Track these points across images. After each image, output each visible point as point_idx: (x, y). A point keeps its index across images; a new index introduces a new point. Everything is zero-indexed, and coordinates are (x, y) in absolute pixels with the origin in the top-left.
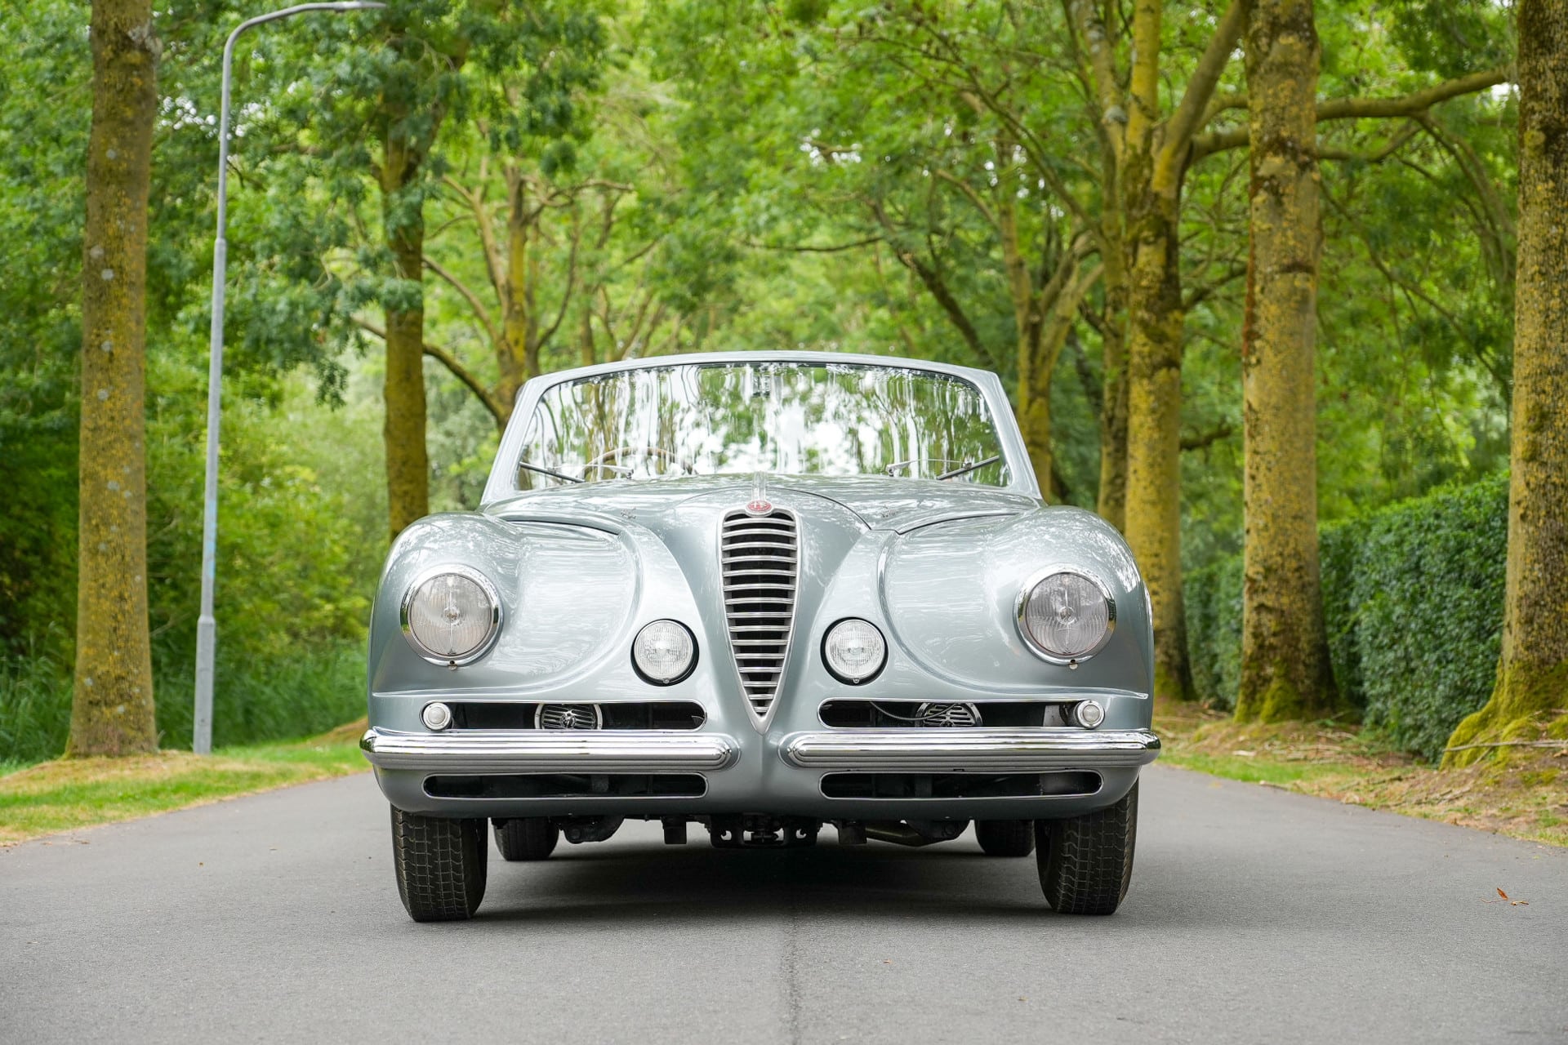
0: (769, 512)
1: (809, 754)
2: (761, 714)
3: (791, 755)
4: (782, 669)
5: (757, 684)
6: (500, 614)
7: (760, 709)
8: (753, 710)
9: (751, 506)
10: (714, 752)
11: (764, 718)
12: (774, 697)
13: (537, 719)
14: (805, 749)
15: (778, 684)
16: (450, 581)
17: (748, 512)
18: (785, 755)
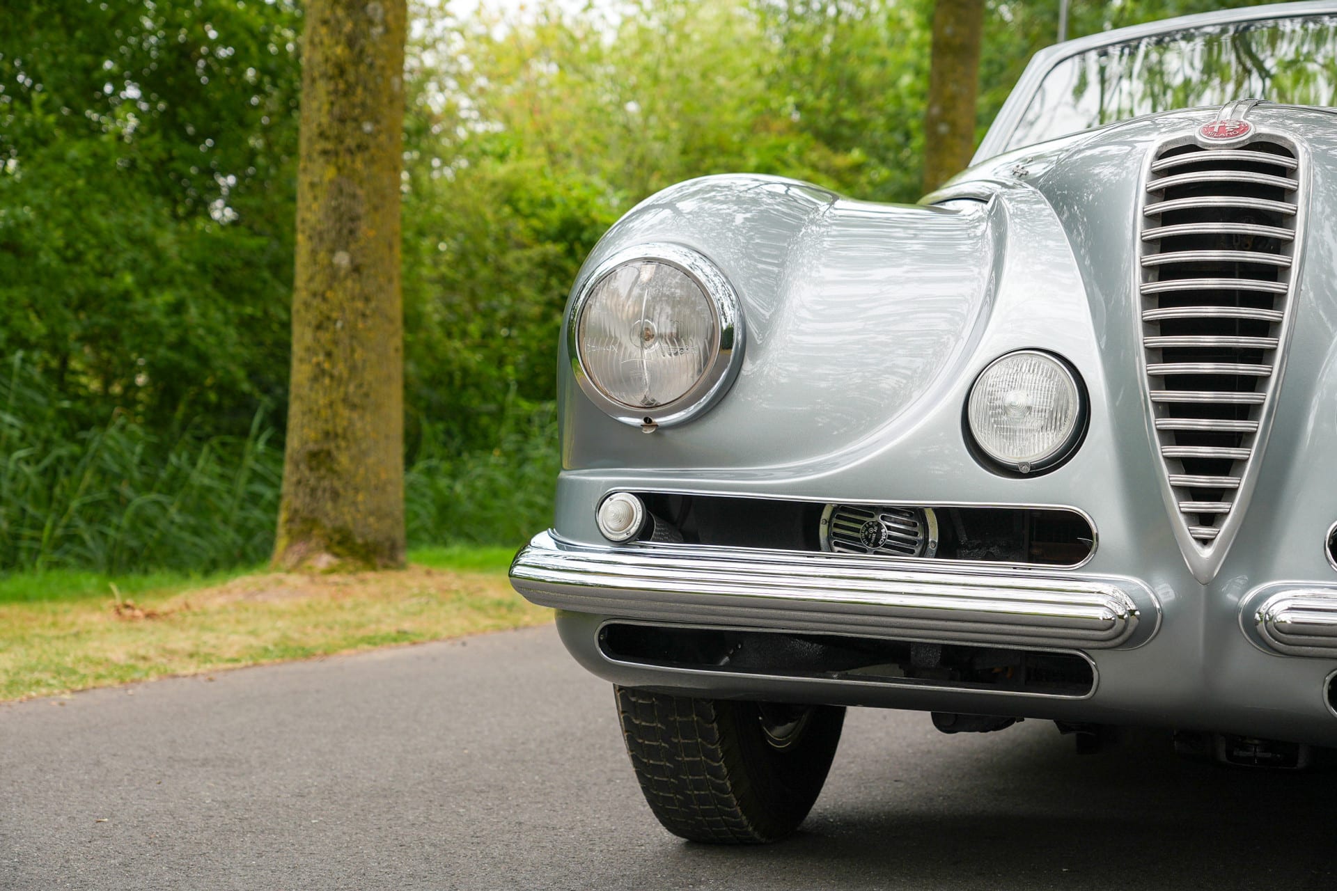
0: (1245, 137)
1: (1299, 630)
2: (1205, 542)
3: (1261, 626)
4: (1250, 454)
5: (1202, 481)
6: (738, 336)
7: (1204, 531)
8: (1187, 532)
9: (1208, 131)
10: (1100, 614)
11: (1207, 553)
12: (1233, 509)
13: (823, 530)
14: (1288, 618)
15: (1242, 483)
16: (647, 272)
17: (1202, 139)
18: (1251, 625)
